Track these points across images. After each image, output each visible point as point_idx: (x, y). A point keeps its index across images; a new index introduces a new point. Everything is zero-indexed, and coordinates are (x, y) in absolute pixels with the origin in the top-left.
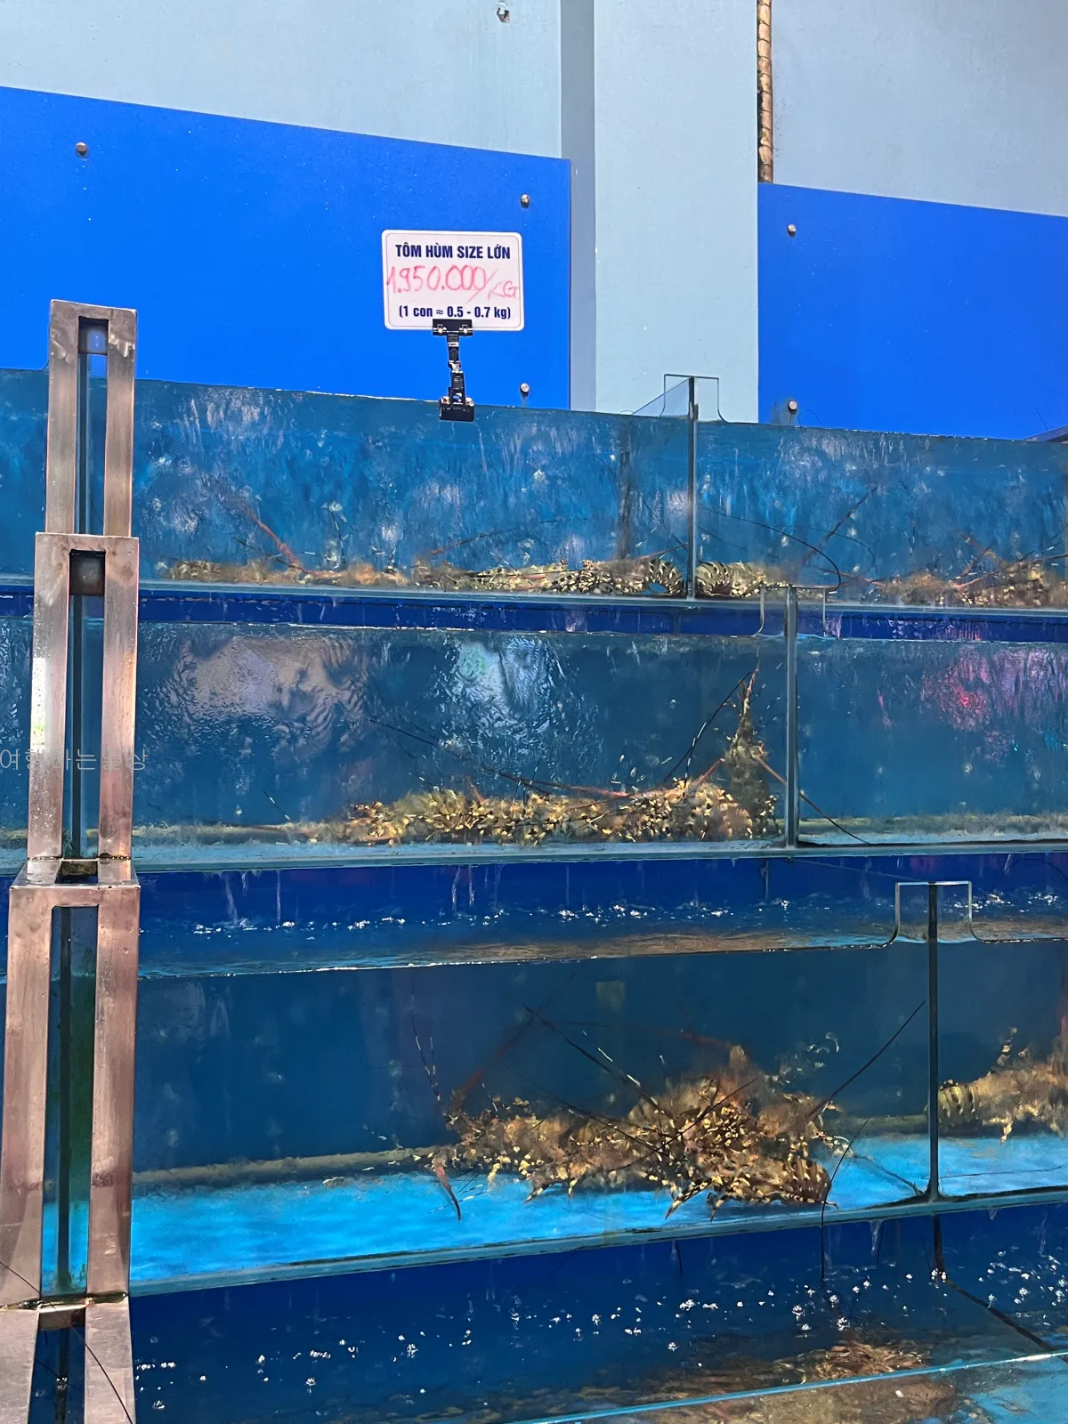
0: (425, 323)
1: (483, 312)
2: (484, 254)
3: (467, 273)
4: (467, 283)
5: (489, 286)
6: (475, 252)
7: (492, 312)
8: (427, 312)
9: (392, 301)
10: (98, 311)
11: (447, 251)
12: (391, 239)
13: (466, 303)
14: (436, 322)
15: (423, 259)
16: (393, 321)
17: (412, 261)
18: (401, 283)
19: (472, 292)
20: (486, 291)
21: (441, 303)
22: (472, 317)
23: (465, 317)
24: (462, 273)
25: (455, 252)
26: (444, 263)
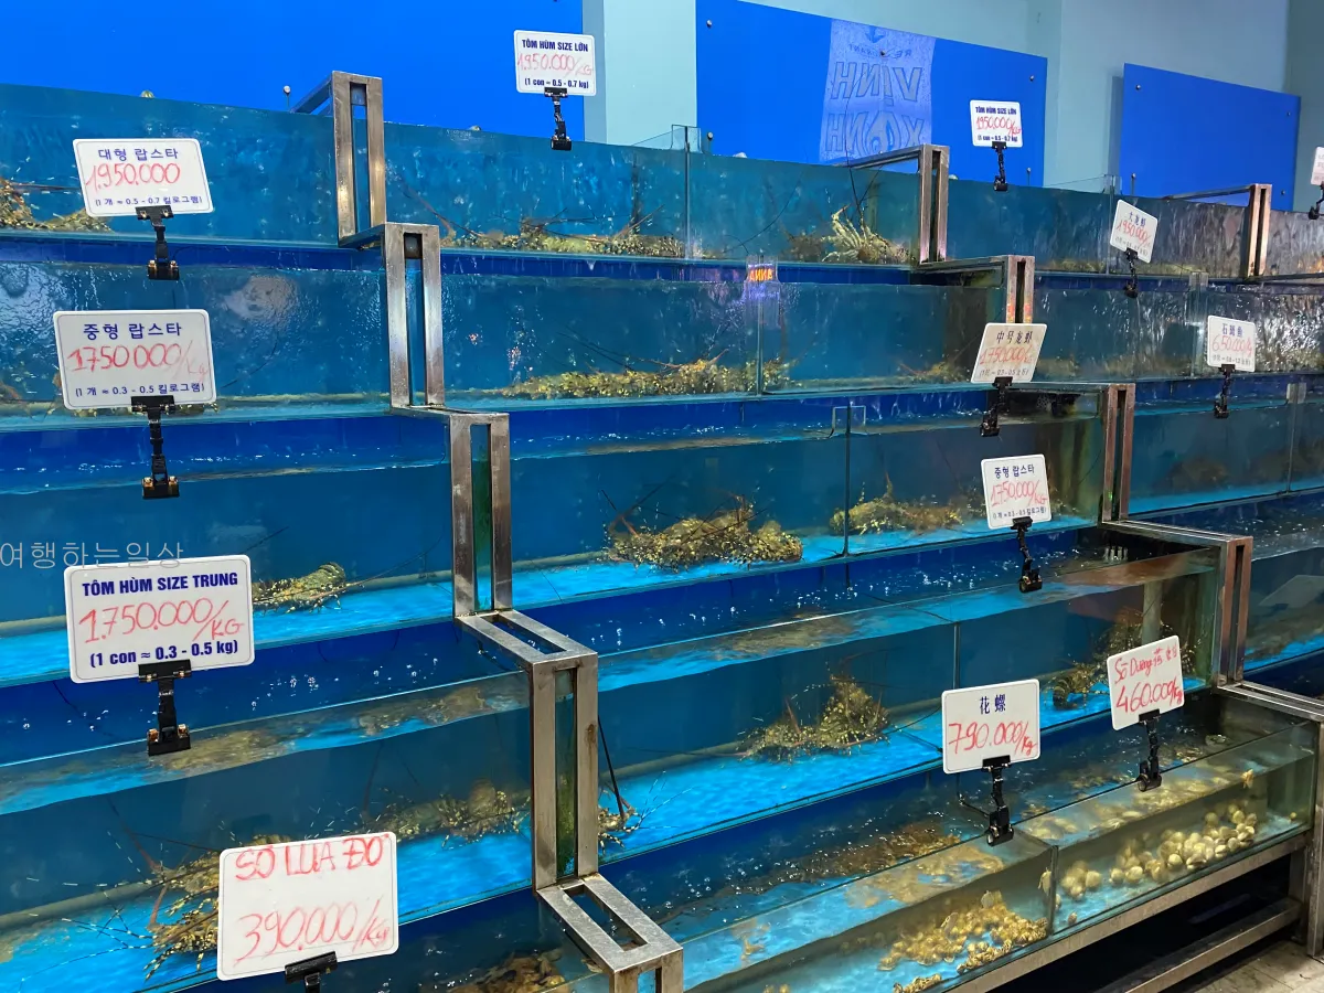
0: (540, 90)
1: (573, 84)
2: (573, 48)
3: (564, 60)
4: (564, 66)
5: (576, 69)
6: (567, 47)
7: (578, 84)
8: (541, 83)
9: (521, 74)
10: (360, 78)
11: (552, 45)
12: (520, 36)
13: (563, 78)
14: (546, 89)
15: (538, 50)
16: (522, 88)
17: (532, 51)
18: (526, 64)
19: (567, 70)
20: (574, 72)
21: (549, 78)
22: (566, 86)
23: (563, 86)
24: (560, 58)
25: (557, 46)
26: (549, 52)
